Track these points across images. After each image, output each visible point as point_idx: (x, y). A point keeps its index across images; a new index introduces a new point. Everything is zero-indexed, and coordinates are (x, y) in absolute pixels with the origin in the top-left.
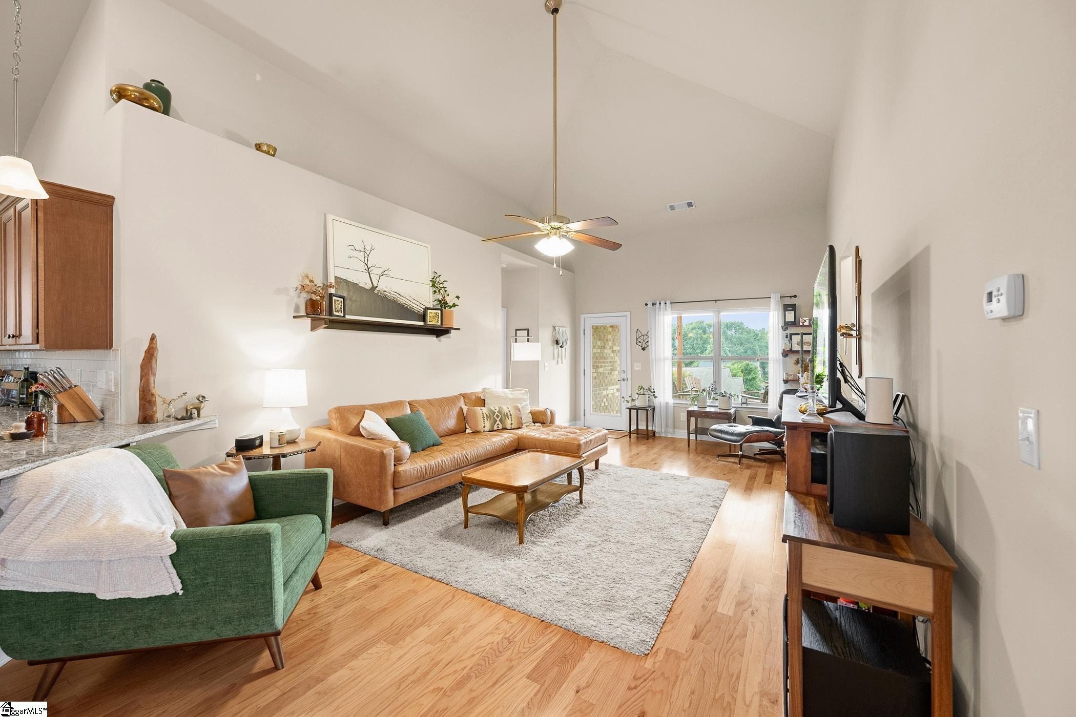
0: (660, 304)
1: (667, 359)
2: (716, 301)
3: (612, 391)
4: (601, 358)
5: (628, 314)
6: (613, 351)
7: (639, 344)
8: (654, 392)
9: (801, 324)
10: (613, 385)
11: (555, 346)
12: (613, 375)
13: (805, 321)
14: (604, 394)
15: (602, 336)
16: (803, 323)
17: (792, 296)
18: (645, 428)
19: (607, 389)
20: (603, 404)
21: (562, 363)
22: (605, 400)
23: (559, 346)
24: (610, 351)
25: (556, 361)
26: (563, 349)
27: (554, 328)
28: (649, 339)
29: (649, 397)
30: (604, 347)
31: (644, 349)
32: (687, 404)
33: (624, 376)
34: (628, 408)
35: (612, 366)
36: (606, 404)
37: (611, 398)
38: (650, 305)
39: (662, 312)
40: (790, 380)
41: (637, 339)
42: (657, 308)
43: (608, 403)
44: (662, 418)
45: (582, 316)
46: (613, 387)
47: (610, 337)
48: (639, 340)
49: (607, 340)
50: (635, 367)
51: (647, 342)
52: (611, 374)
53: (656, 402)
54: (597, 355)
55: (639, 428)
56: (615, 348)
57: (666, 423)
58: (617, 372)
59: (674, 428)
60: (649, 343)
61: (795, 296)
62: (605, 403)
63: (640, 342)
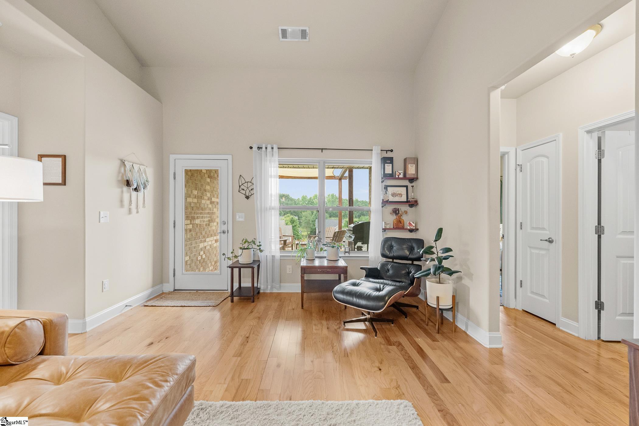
0: (266, 148)
1: (273, 209)
2: (322, 149)
3: (210, 243)
4: (198, 208)
5: (229, 157)
6: (212, 203)
7: (242, 191)
8: (260, 245)
9: (397, 176)
10: (211, 236)
11: (125, 188)
12: (211, 227)
13: (400, 174)
14: (200, 247)
15: (199, 185)
16: (398, 176)
17: (389, 151)
18: (250, 285)
19: (205, 241)
20: (199, 258)
21: (138, 212)
22: (202, 253)
23: (131, 188)
24: (208, 202)
25: (125, 209)
26: (140, 194)
27: (123, 163)
28: (254, 187)
29: (254, 251)
30: (200, 197)
31: (247, 197)
32: (296, 256)
33: (224, 228)
34: (230, 267)
35: (210, 217)
36: (204, 256)
37: (208, 250)
38: (255, 148)
39: (268, 158)
40: (388, 229)
41: (240, 186)
42: (263, 153)
43: (206, 256)
44: (268, 271)
45: (172, 157)
46: (212, 238)
47: (208, 187)
48: (242, 187)
49: (205, 191)
50: (238, 217)
51: (252, 190)
52: (209, 225)
53: (262, 256)
54: (192, 205)
55: (242, 285)
56: (213, 199)
57: (273, 278)
58: (215, 224)
59: (281, 282)
60: (254, 191)
61: (392, 151)
62: (202, 256)
63: (243, 190)
